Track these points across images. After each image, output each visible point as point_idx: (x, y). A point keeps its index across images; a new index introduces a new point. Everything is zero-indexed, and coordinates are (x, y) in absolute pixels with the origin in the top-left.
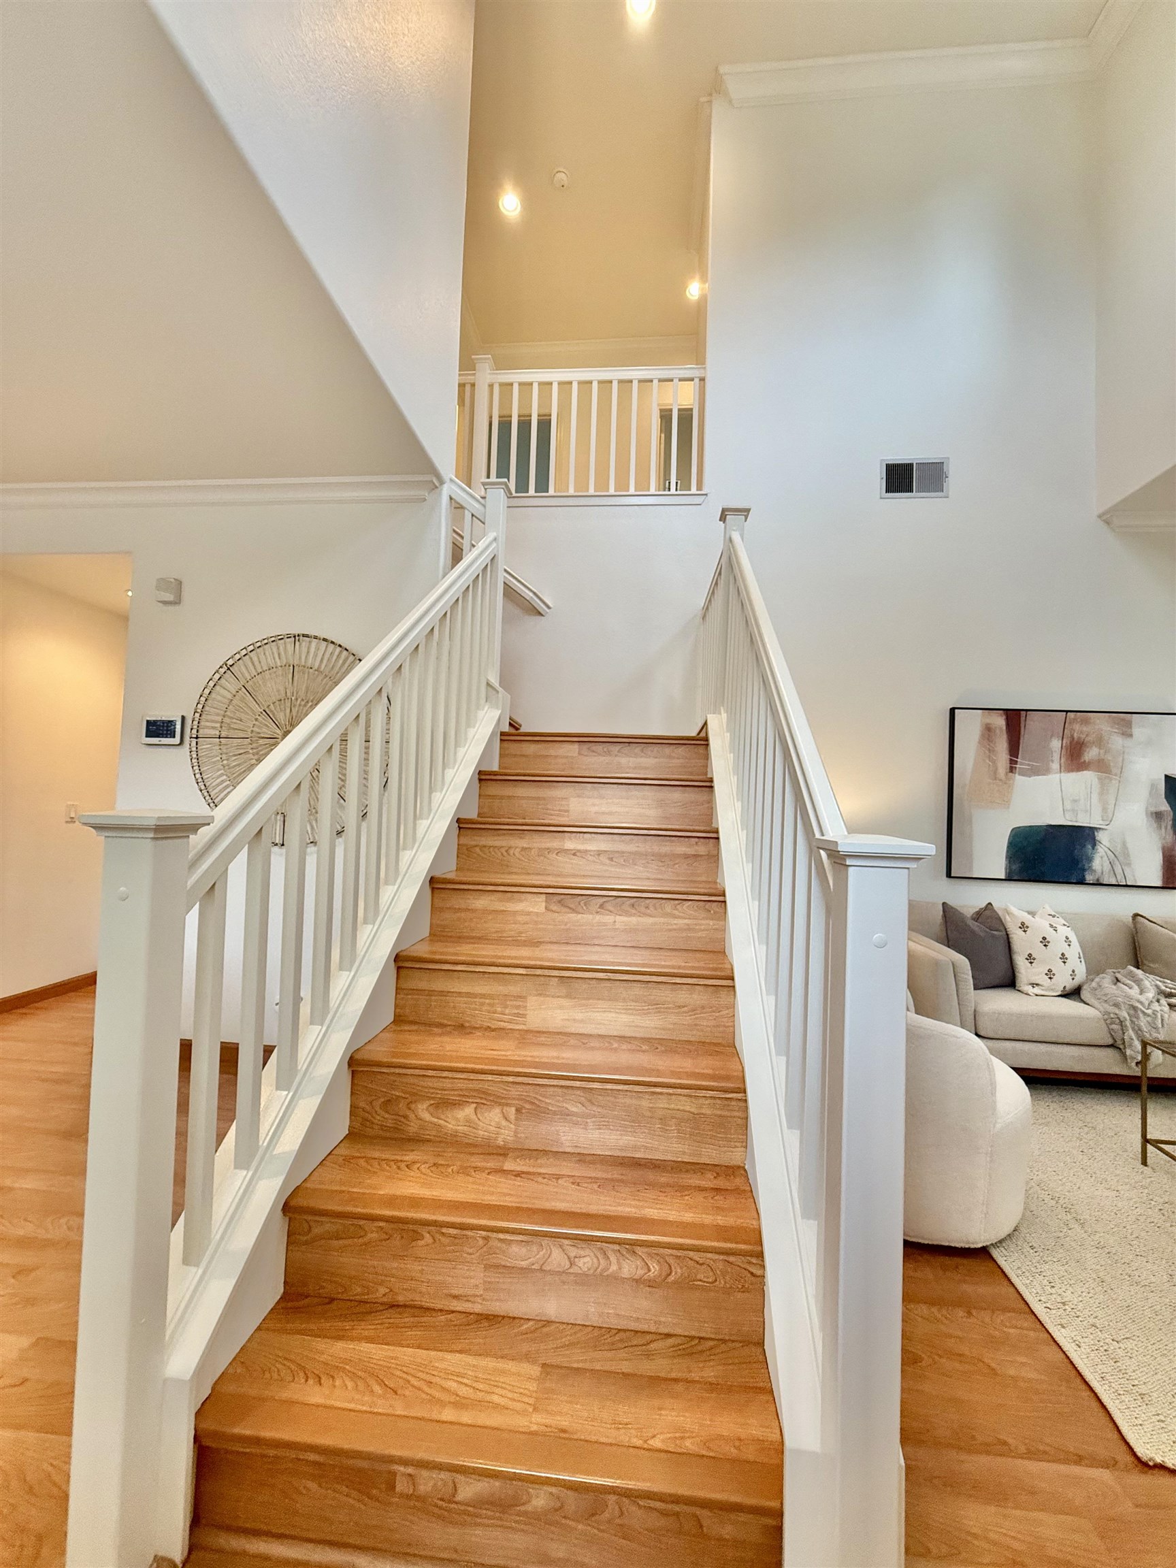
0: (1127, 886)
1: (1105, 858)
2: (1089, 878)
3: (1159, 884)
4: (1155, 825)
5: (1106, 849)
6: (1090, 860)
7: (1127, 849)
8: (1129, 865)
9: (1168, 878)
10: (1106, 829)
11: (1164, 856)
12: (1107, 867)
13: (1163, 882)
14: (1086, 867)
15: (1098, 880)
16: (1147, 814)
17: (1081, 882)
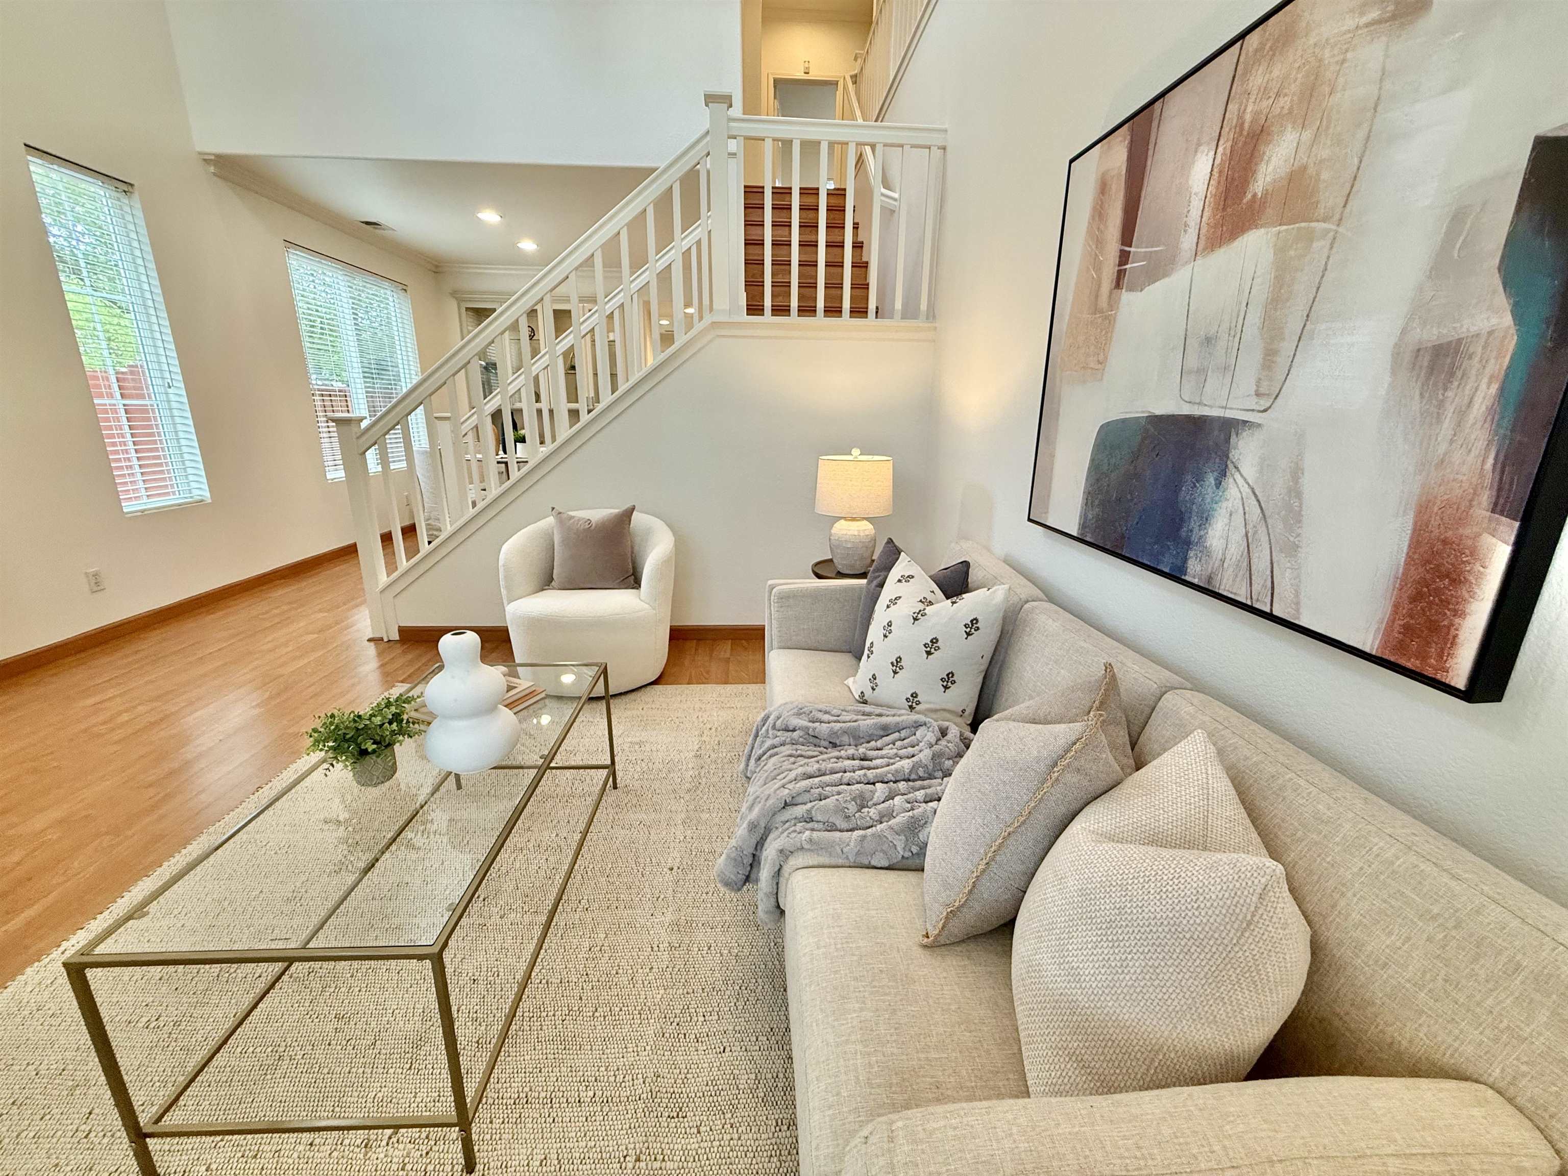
0: (1270, 617)
1: (1238, 519)
2: (1195, 570)
3: (1369, 642)
4: (1416, 405)
5: (1246, 490)
6: (1205, 519)
7: (1299, 495)
8: (1293, 549)
9: (1407, 630)
10: (1259, 425)
11: (1416, 543)
12: (1235, 550)
13: (1385, 644)
14: (1194, 538)
15: (1210, 579)
16: (1397, 355)
17: (1176, 576)
